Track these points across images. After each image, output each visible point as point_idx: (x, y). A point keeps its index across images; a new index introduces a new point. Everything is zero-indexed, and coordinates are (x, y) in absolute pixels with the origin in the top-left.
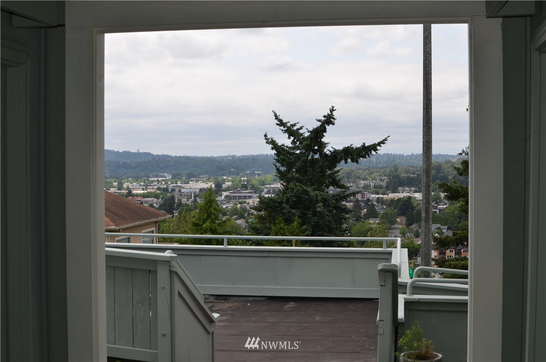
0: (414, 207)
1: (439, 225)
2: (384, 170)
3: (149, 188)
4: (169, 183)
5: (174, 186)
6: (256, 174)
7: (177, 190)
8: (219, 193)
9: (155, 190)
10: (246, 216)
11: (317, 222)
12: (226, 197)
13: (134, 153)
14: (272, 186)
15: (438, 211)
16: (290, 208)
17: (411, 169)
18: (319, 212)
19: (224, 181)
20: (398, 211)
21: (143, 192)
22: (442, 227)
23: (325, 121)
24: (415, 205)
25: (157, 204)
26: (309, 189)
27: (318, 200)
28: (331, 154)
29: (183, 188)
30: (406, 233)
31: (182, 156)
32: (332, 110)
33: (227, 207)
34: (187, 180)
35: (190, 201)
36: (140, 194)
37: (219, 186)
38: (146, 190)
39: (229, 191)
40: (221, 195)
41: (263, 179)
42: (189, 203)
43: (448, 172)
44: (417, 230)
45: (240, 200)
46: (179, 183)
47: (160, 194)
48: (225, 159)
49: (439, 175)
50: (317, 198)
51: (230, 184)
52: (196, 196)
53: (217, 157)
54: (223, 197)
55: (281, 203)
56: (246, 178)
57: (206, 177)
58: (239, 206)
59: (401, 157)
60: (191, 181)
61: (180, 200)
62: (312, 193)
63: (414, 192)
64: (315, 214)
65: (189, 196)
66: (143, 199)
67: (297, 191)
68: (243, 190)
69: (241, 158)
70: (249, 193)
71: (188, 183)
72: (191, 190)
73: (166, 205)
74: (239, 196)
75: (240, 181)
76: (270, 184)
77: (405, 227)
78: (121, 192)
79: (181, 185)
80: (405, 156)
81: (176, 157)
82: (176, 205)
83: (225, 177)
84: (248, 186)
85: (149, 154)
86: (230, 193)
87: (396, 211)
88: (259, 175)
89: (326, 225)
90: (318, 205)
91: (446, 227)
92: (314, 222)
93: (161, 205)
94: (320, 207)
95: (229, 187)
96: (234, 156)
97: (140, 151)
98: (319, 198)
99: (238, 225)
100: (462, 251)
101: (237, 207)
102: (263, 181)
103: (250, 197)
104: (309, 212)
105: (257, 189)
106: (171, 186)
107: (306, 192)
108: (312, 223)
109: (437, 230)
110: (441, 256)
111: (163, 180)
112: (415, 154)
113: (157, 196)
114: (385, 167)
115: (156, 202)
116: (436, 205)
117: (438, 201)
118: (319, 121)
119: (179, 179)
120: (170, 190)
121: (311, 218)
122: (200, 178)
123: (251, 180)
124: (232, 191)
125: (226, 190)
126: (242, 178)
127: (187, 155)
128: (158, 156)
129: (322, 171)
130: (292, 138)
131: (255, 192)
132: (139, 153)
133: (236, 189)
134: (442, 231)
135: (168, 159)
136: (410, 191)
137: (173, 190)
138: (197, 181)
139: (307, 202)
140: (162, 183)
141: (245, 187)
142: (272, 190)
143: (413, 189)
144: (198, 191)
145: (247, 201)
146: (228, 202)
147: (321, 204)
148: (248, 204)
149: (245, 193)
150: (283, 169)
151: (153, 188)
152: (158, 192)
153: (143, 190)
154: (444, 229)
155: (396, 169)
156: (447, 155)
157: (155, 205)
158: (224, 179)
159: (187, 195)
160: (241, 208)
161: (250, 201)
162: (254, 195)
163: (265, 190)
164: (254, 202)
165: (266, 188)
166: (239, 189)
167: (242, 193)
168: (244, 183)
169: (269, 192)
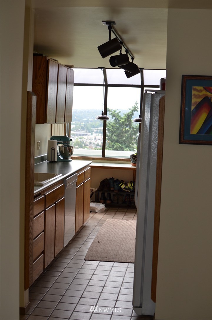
6: (90, 121)
10: (83, 146)
14: (99, 129)
23: (133, 109)
32: (137, 104)
41: (94, 124)
45: (80, 136)
51: (74, 126)
56: (83, 123)
68: (82, 130)
70: (85, 132)
74: (79, 134)
75: (80, 125)
76: (98, 127)
84: (85, 128)
86: (74, 132)
88: (91, 121)
95: (74, 128)
102: (94, 125)
103: (86, 135)
105: (90, 130)
118: (130, 109)
123: (87, 125)
124: (75, 131)
125: (72, 130)
126: (81, 123)
129: (130, 137)
131: (89, 132)
133: (78, 129)
141: (83, 128)
142: (98, 131)
148: (85, 139)
149: (83, 132)
160: (80, 141)
161: (86, 137)
162: (88, 133)
163: (95, 131)
164: (88, 138)
165: (95, 129)
166: (80, 130)
167: (81, 132)
168: (82, 126)
169: (97, 132)
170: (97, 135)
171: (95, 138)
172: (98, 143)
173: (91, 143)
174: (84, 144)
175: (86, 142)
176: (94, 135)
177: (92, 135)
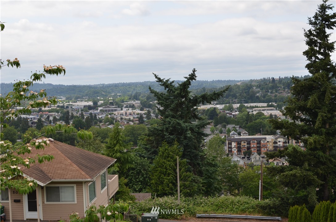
0: (218, 114)
1: (234, 125)
2: (196, 91)
3: (52, 106)
4: (65, 102)
5: (67, 105)
6: (118, 95)
7: (70, 107)
8: (96, 108)
9: (56, 107)
10: (114, 122)
11: (187, 143)
12: (101, 110)
13: (41, 84)
14: (129, 103)
15: (232, 116)
16: (169, 134)
17: (213, 89)
18: (188, 137)
19: (99, 100)
20: (208, 117)
21: (49, 109)
22: (236, 126)
23: (190, 78)
24: (218, 113)
25: (58, 116)
26: (181, 122)
27: (187, 129)
28: (193, 98)
29: (73, 106)
30: (215, 131)
31: (71, 85)
32: (194, 71)
33: (102, 117)
34: (75, 101)
35: (79, 114)
36: (47, 110)
37: (95, 103)
38: (50, 107)
39: (102, 106)
40: (97, 109)
41: (123, 98)
42: (78, 115)
43: (236, 91)
44: (221, 129)
45: (110, 112)
46: (70, 102)
47: (59, 110)
48: (98, 86)
49: (231, 93)
50: (187, 128)
51: (102, 102)
52: (82, 110)
53: (93, 85)
54: (99, 111)
55: (162, 131)
56: (112, 98)
57: (87, 98)
58: (109, 116)
59: (206, 82)
60: (78, 101)
61: (72, 114)
62: (183, 125)
63: (216, 104)
64: (186, 138)
65: (77, 111)
66: (49, 114)
67: (173, 124)
69: (108, 85)
70: (114, 107)
71: (76, 102)
72: (78, 107)
73: (64, 117)
74: (108, 110)
75: (109, 100)
76: (127, 102)
77: (213, 127)
78: (35, 109)
79: (72, 104)
80: (209, 82)
81: (67, 86)
82: (70, 117)
83: (99, 98)
84: (114, 103)
85: (50, 85)
86: (103, 108)
87: (207, 117)
88: (120, 96)
89: (192, 145)
90: (188, 133)
91: (238, 126)
92: (185, 143)
93: (60, 118)
94: (189, 134)
95: (102, 104)
96: (103, 85)
97: (45, 83)
98: (188, 128)
99: (110, 128)
100: (251, 142)
101: (108, 117)
102: (123, 100)
103: (116, 110)
104: (181, 137)
105: (119, 105)
106: (66, 104)
107: (179, 124)
108: (184, 144)
109: (233, 129)
110: (238, 145)
111: (61, 101)
112: (215, 80)
113: (57, 112)
114: (197, 89)
115: (57, 115)
116: (231, 112)
117: (232, 109)
118: (186, 78)
119: (70, 100)
120: (65, 107)
121: (183, 140)
122: (83, 98)
123: (115, 99)
124: (104, 107)
125: (100, 106)
126: (110, 98)
127: (74, 85)
128: (56, 85)
129: (188, 110)
130: (167, 89)
131: (119, 107)
132: (44, 84)
133: (106, 105)
134: (236, 129)
135: (63, 87)
136: (214, 103)
137: (67, 107)
138: (82, 101)
139: (180, 130)
140: (60, 103)
141: (112, 104)
142: (129, 105)
143: (216, 102)
144: (83, 107)
145: (114, 113)
146: (102, 114)
147: (189, 132)
148: (115, 114)
149: (112, 107)
150: (162, 108)
151: (55, 106)
152: (58, 108)
153: (49, 107)
154: (237, 127)
155: (204, 90)
156: (235, 80)
157: (57, 117)
158: (99, 99)
159: (77, 110)
160: (111, 117)
161: (116, 113)
162: (118, 109)
163: (125, 105)
164: (118, 113)
165: (125, 104)
166: (108, 105)
167: (110, 108)
168: (111, 101)
169: (127, 107)
170: (127, 110)
171: (126, 113)
172: (129, 118)
173: (122, 119)
174: (115, 120)
175: (117, 118)
176: (125, 110)
177: (122, 110)
